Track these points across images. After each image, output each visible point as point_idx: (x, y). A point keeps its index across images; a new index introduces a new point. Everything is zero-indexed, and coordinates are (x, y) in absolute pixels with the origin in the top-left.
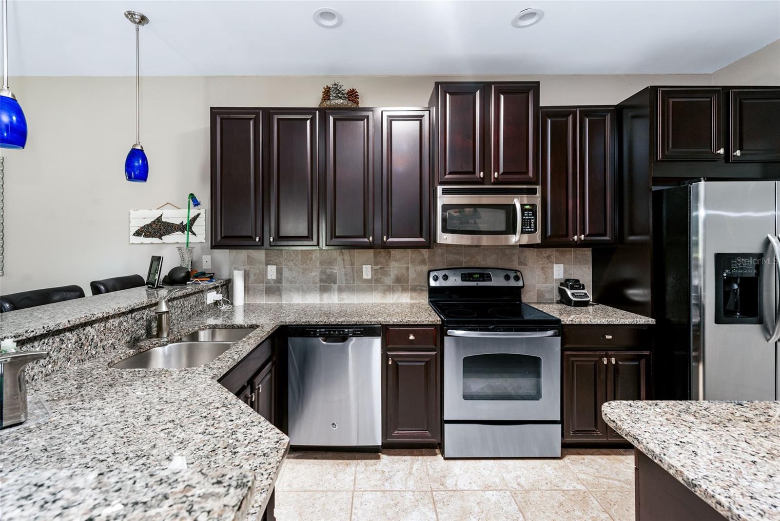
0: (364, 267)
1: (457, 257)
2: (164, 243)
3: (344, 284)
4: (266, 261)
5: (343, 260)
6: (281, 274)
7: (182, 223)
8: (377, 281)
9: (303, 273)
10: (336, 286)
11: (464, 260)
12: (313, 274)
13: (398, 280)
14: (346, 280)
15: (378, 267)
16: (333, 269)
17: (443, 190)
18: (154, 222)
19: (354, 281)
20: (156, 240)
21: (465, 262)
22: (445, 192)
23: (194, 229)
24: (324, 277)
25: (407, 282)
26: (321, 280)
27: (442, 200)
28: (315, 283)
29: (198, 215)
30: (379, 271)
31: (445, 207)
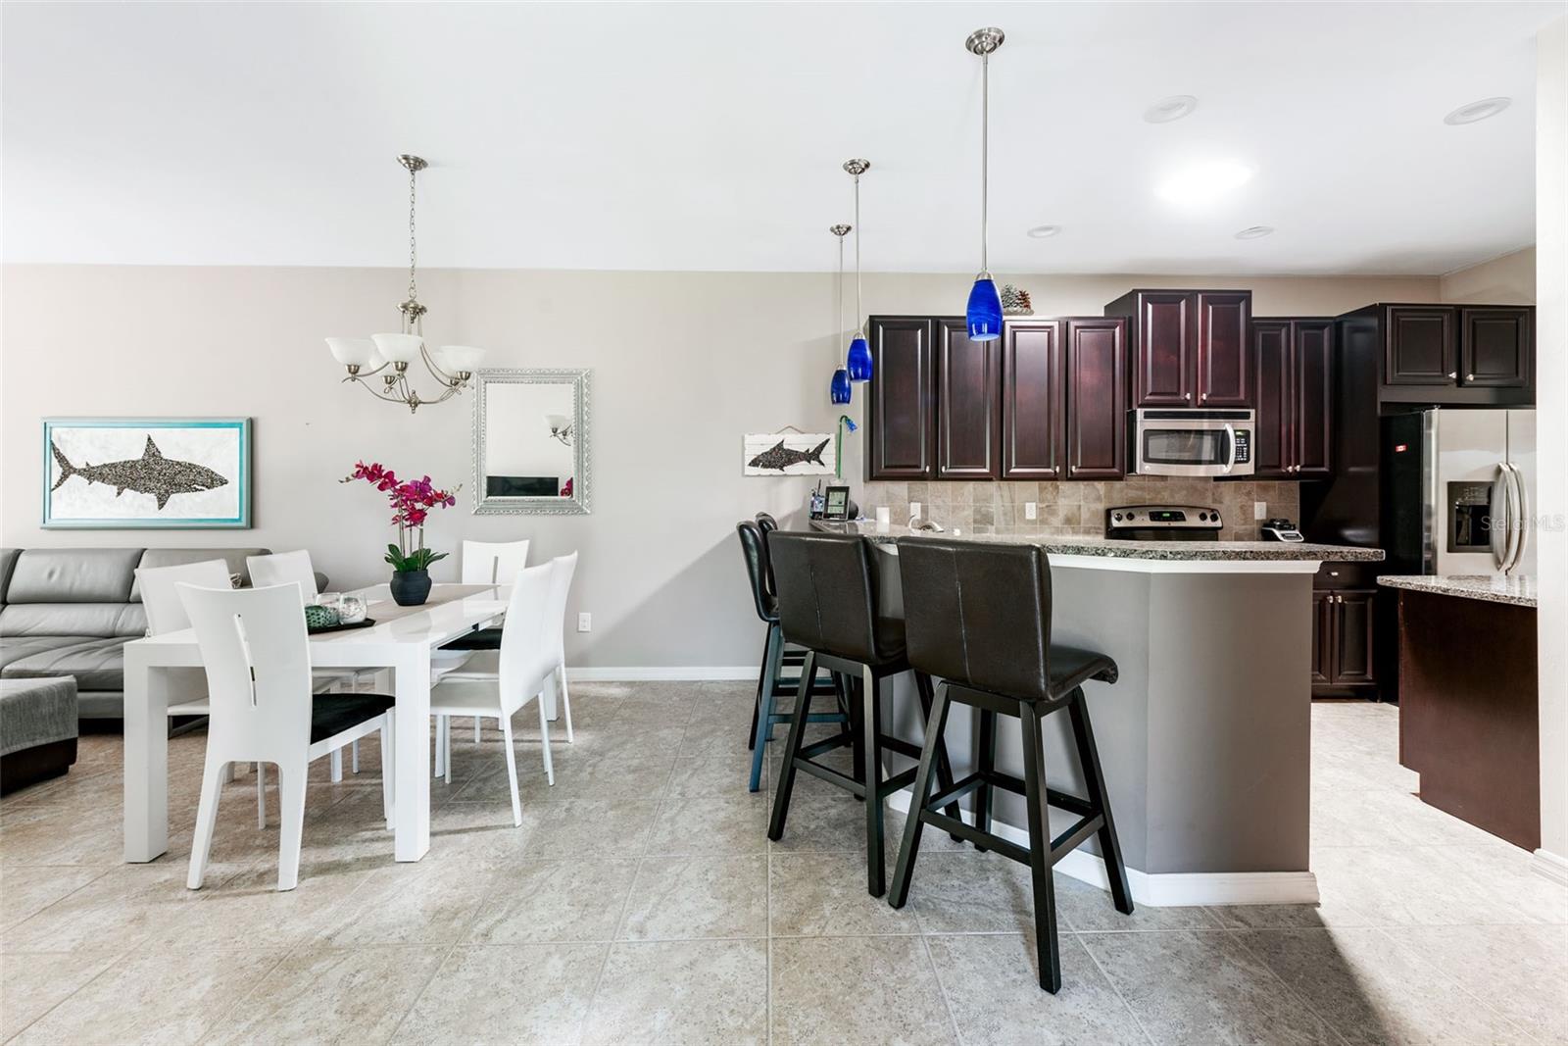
0: (1027, 504)
1: (1140, 493)
2: (785, 475)
3: (1002, 526)
4: (909, 497)
5: (1002, 496)
6: (927, 513)
7: (808, 450)
8: (1043, 522)
9: (953, 512)
10: (994, 527)
11: (1147, 497)
12: (966, 513)
13: (1068, 521)
14: (1005, 520)
15: (1044, 505)
16: (989, 507)
17: (1145, 413)
18: (774, 449)
19: (1014, 521)
20: (776, 471)
21: (1149, 499)
22: (1147, 415)
23: (821, 457)
24: (978, 517)
25: (1079, 523)
26: (975, 521)
27: (1142, 425)
28: (967, 524)
29: (827, 441)
30: (1046, 510)
31: (1148, 433)
